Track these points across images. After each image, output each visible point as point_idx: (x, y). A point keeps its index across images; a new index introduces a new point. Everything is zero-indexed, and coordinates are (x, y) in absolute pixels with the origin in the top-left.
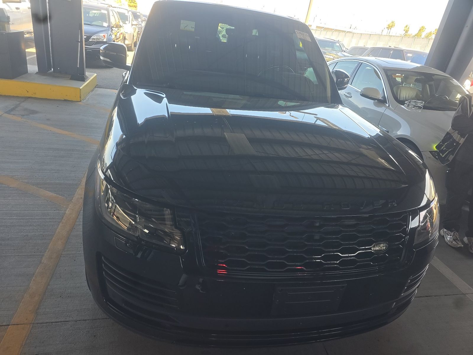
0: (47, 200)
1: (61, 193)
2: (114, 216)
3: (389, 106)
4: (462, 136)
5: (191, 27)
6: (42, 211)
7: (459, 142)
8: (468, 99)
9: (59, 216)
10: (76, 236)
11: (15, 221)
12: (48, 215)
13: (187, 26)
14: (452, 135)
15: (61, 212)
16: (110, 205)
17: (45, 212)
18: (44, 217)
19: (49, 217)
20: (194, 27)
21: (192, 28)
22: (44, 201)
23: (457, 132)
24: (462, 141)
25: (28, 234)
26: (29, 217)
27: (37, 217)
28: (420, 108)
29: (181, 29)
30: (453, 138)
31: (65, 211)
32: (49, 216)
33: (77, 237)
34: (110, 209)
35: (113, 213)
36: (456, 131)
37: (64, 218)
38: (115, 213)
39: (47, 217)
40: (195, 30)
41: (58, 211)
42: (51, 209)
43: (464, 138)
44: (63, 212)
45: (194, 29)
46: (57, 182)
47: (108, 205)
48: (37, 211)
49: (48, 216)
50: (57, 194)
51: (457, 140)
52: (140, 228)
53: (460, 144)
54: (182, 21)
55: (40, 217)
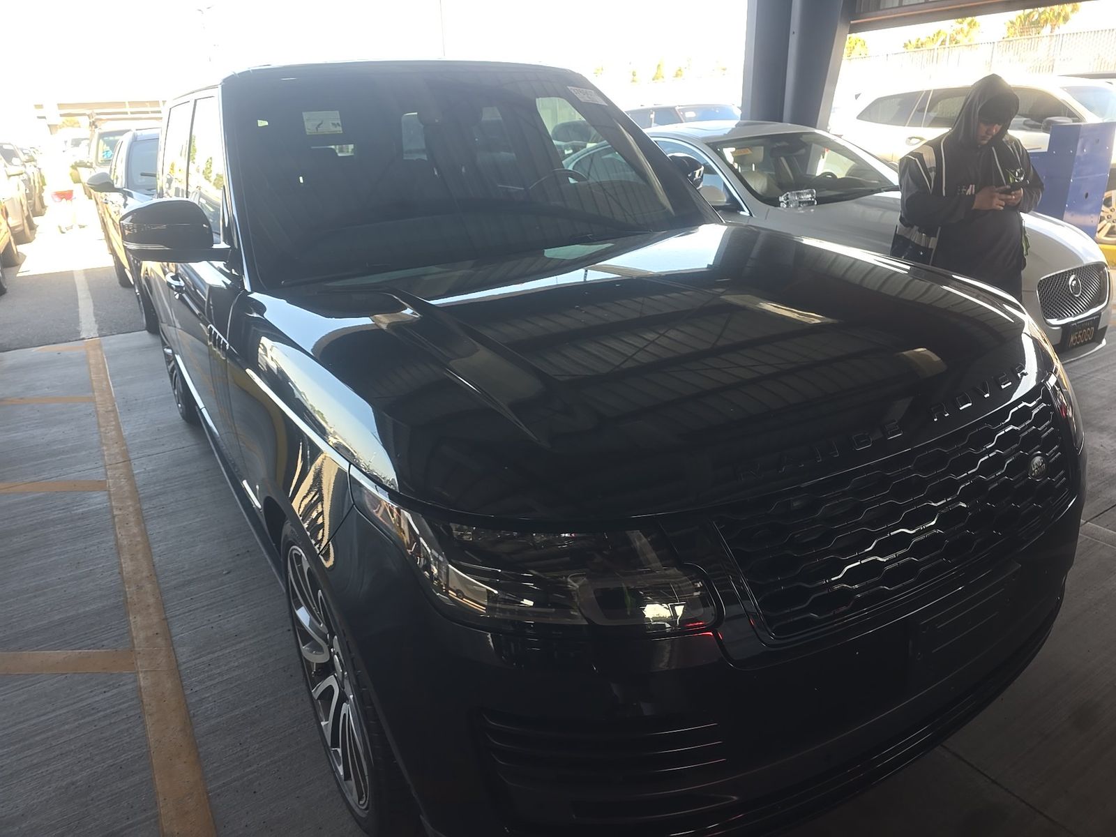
0: (62, 674)
1: (89, 642)
2: (450, 591)
3: (751, 215)
4: (930, 233)
5: (333, 124)
6: (67, 706)
7: (928, 248)
8: (917, 159)
9: (127, 702)
10: (213, 732)
11: (9, 761)
12: (93, 709)
13: (320, 125)
14: (908, 237)
15: (124, 688)
16: (435, 571)
17: (80, 704)
18: (87, 719)
19: (102, 713)
20: (340, 122)
21: (336, 127)
22: (55, 680)
23: (916, 228)
24: (933, 243)
25: (74, 780)
26: (43, 736)
27: (67, 727)
28: (810, 203)
29: (308, 134)
30: (914, 242)
31: (135, 681)
32: (98, 712)
33: (218, 733)
34: (436, 579)
35: (447, 585)
36: (912, 227)
37: (144, 700)
38: (450, 586)
39: (96, 717)
40: (343, 130)
41: (115, 691)
42: (91, 692)
43: (935, 237)
44: (130, 687)
45: (341, 129)
46: (57, 617)
47: (431, 573)
48: (54, 711)
49: (95, 713)
50: (79, 649)
51: (923, 244)
52: (513, 599)
53: (931, 249)
54: (305, 115)
55: (76, 723)
